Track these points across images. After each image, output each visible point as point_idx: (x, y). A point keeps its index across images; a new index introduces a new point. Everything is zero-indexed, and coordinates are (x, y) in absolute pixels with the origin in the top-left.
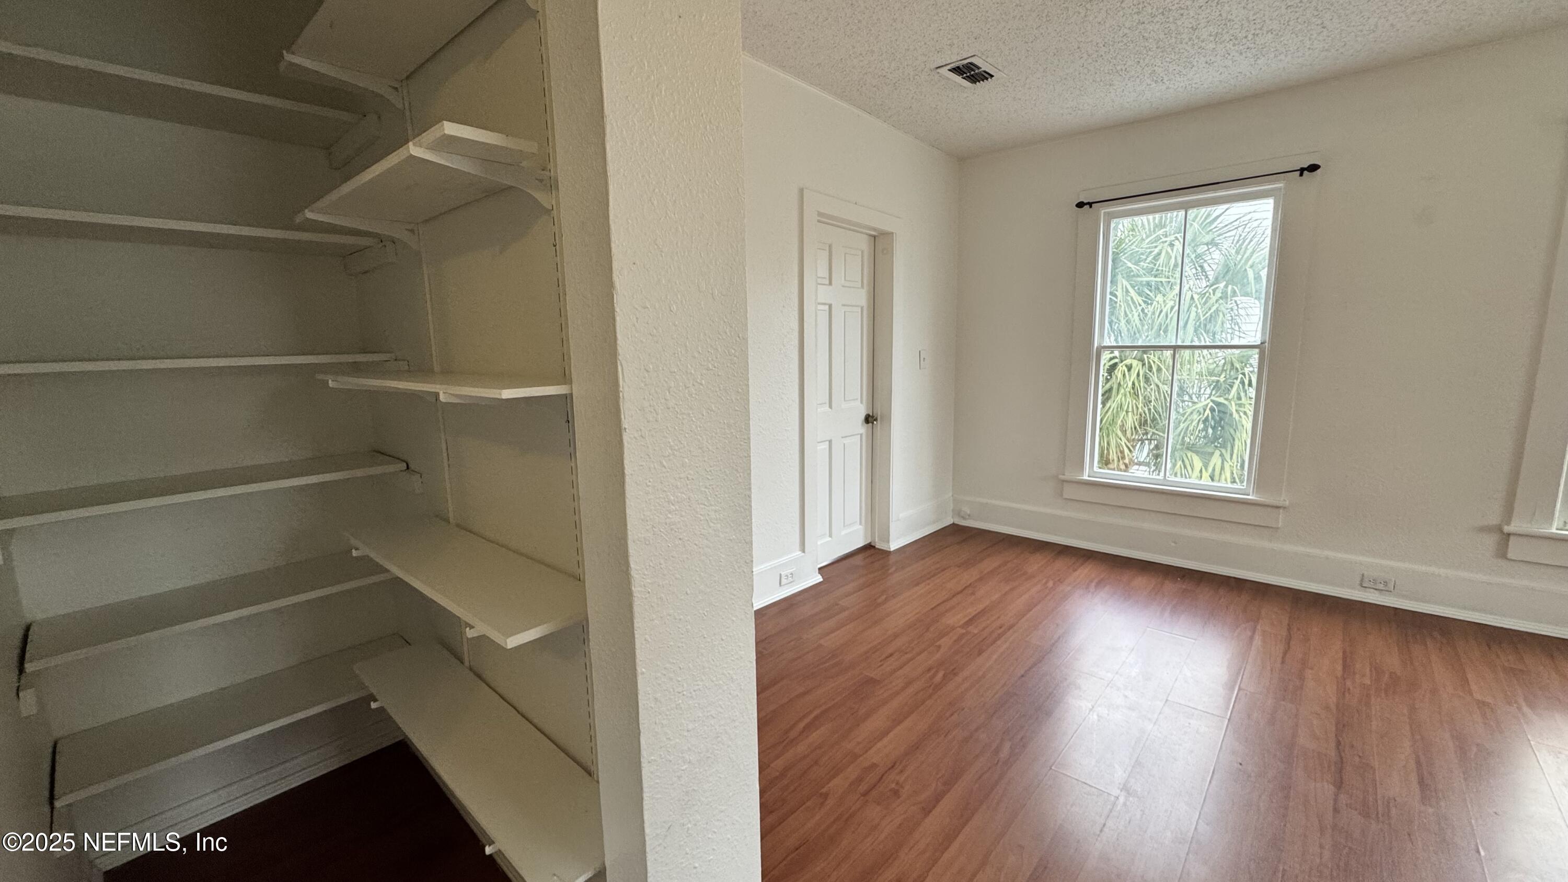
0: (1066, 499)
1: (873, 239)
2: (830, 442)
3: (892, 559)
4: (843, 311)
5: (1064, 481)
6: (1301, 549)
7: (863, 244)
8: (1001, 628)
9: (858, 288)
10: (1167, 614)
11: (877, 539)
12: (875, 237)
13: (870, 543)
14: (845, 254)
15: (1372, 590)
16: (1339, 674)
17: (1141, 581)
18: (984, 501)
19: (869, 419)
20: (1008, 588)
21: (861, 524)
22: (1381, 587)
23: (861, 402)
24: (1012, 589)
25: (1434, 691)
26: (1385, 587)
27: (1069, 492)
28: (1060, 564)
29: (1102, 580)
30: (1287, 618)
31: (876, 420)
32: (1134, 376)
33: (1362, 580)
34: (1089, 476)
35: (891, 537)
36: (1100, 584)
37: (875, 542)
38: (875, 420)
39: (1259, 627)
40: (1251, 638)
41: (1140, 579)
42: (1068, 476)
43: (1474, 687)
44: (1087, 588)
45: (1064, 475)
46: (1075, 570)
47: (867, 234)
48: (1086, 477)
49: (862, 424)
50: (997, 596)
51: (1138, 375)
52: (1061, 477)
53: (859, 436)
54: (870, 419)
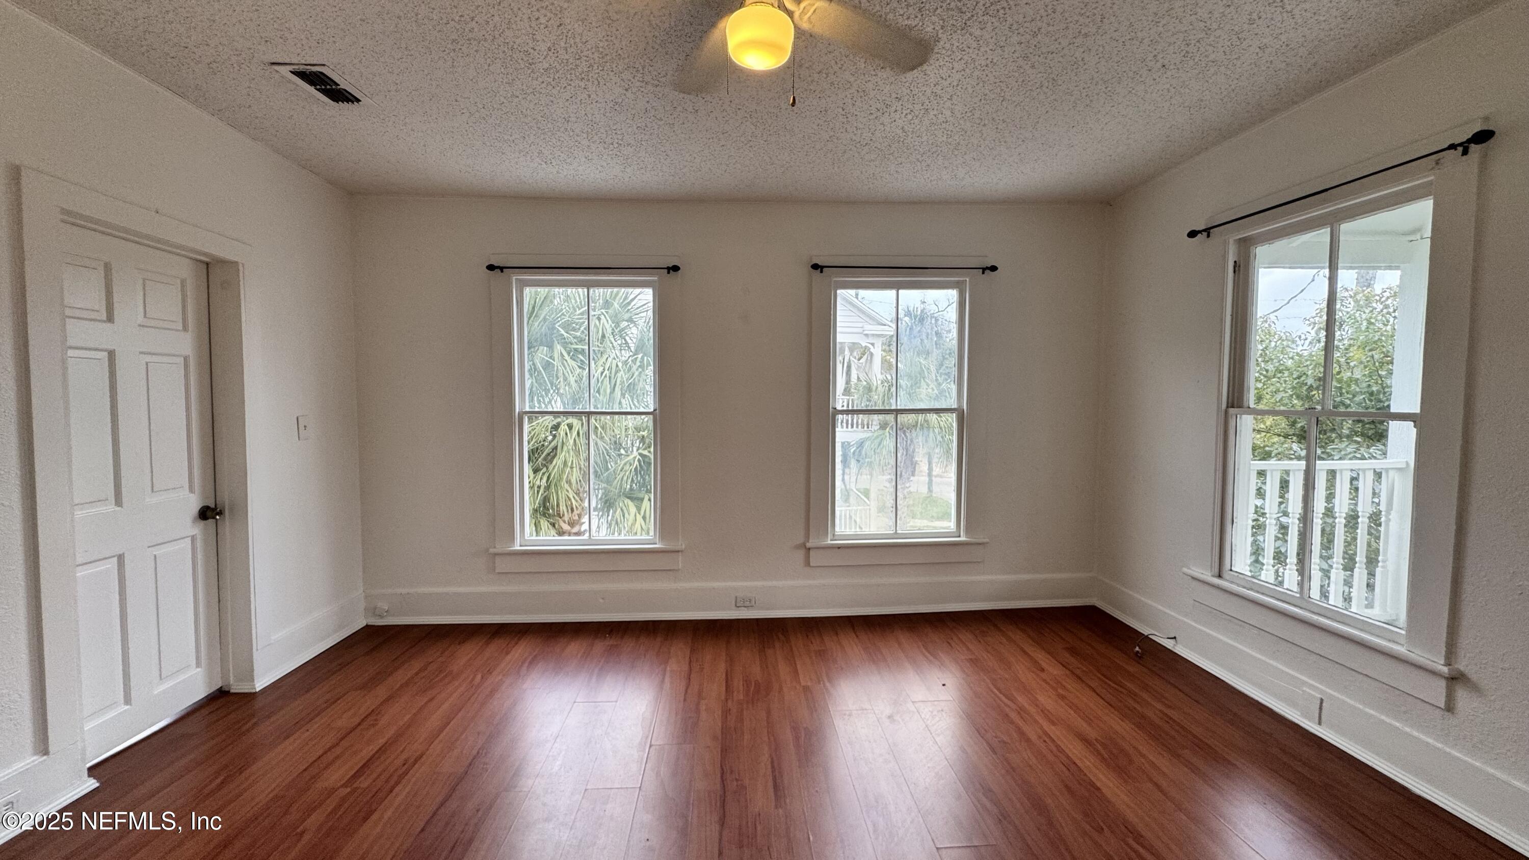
0: (499, 573)
1: (205, 267)
2: (121, 558)
3: (259, 703)
4: (144, 362)
5: (496, 554)
6: (696, 584)
7: (184, 270)
8: (404, 764)
9: (177, 330)
10: (594, 679)
11: (231, 679)
12: (207, 264)
13: (221, 687)
14: (144, 280)
15: (743, 608)
16: (723, 698)
17: (575, 647)
18: (404, 591)
19: (205, 514)
20: (426, 700)
21: (198, 665)
22: (747, 604)
23: (191, 490)
24: (431, 700)
25: (781, 690)
26: (748, 603)
27: (502, 565)
28: (493, 648)
29: (535, 656)
30: (689, 652)
31: (220, 513)
32: (575, 434)
33: (736, 602)
34: (521, 546)
35: (255, 673)
36: (533, 662)
37: (229, 685)
38: (218, 514)
39: (668, 668)
40: (663, 681)
41: (573, 644)
42: (499, 548)
43: (801, 676)
44: (518, 672)
45: (495, 547)
46: (507, 653)
47: (191, 258)
48: (517, 547)
49: (194, 521)
50: (408, 717)
51: (578, 433)
52: (492, 550)
53: (189, 540)
54: (209, 514)
